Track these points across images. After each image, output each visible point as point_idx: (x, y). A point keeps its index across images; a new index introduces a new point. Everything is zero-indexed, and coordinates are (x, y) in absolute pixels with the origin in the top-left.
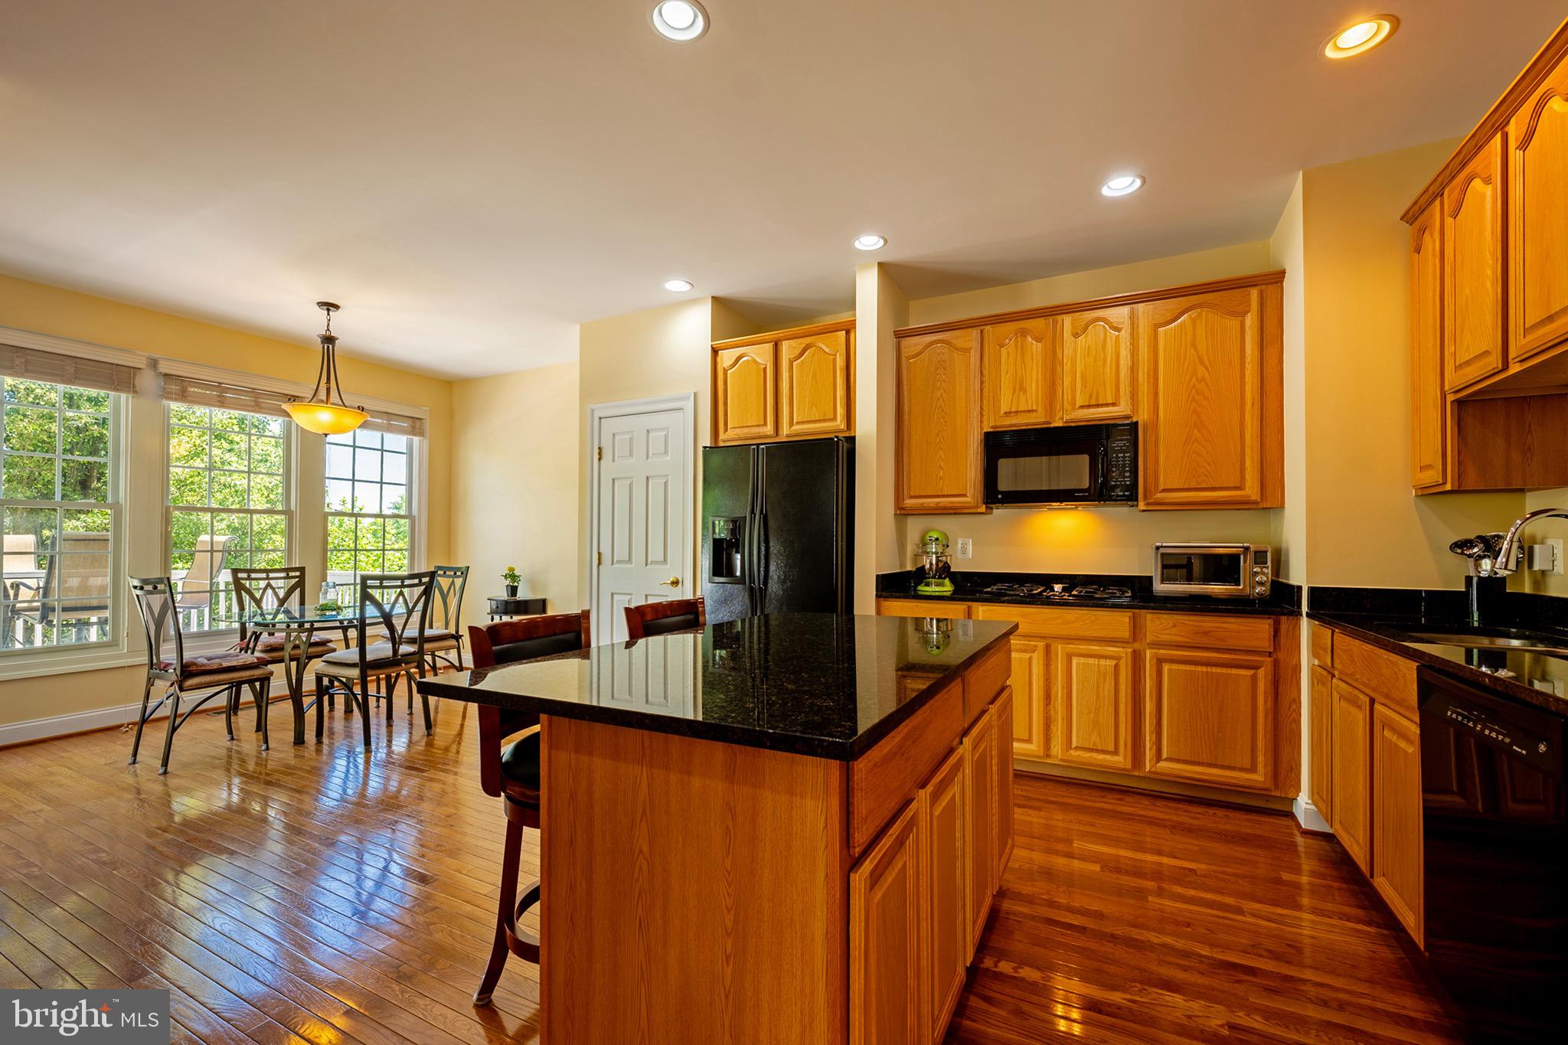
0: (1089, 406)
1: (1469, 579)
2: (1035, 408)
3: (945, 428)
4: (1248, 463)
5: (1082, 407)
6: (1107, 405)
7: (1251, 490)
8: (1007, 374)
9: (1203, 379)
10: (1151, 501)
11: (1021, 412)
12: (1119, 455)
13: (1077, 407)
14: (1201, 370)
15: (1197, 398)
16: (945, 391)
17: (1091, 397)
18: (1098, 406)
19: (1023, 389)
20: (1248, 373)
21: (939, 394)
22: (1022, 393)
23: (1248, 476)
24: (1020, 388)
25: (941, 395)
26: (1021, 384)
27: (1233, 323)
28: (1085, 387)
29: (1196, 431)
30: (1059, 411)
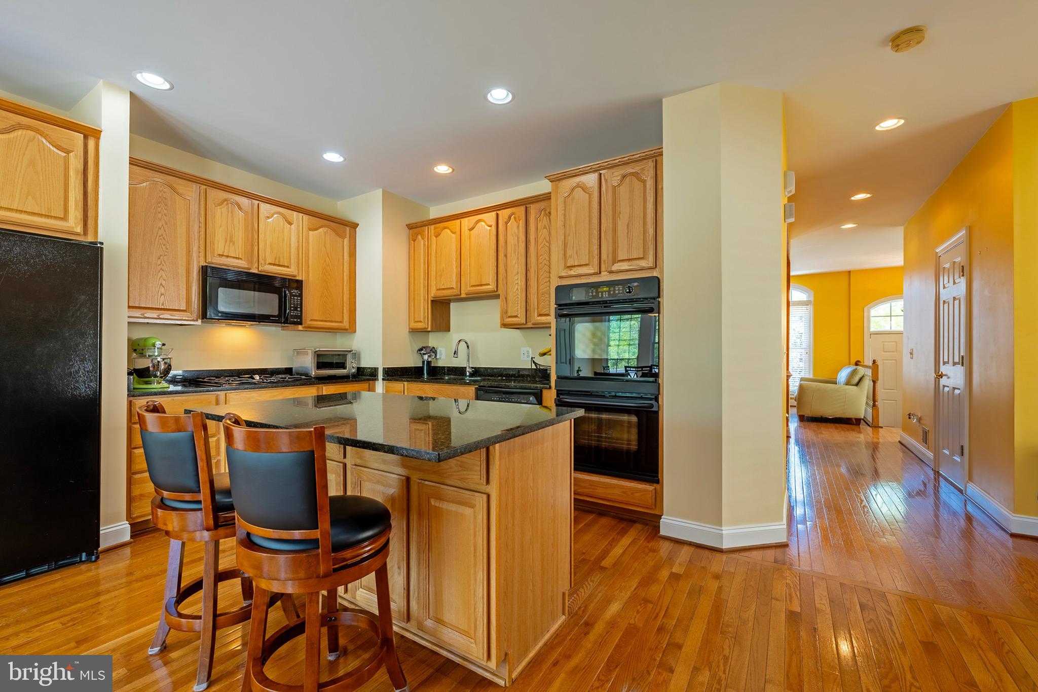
0: (274, 265)
1: (423, 362)
2: (240, 257)
3: (166, 253)
4: (345, 311)
5: (270, 264)
6: (284, 266)
7: (346, 324)
8: (221, 226)
9: (328, 265)
10: (306, 325)
11: (231, 257)
12: (295, 298)
13: (267, 263)
14: (328, 260)
15: (327, 274)
16: (166, 224)
17: (276, 259)
18: (279, 265)
19: (232, 241)
20: (345, 267)
21: (160, 225)
22: (231, 244)
23: (345, 317)
24: (230, 240)
25: (163, 225)
26: (231, 238)
27: (339, 240)
28: (272, 252)
29: (325, 291)
30: (255, 263)
